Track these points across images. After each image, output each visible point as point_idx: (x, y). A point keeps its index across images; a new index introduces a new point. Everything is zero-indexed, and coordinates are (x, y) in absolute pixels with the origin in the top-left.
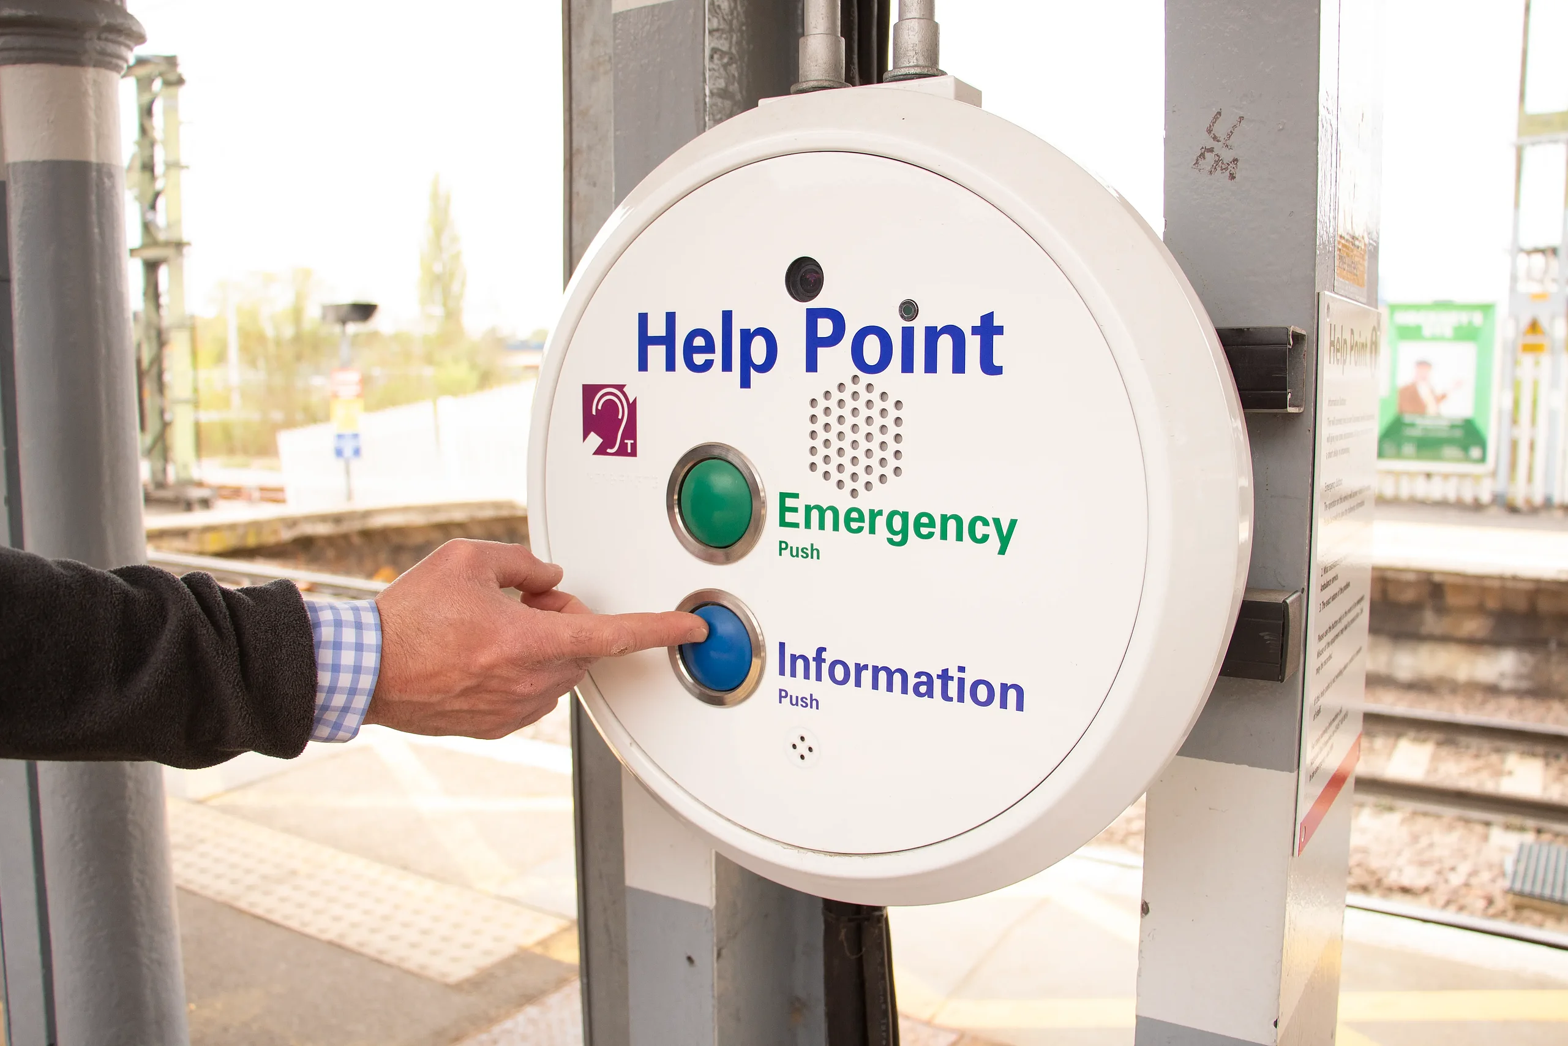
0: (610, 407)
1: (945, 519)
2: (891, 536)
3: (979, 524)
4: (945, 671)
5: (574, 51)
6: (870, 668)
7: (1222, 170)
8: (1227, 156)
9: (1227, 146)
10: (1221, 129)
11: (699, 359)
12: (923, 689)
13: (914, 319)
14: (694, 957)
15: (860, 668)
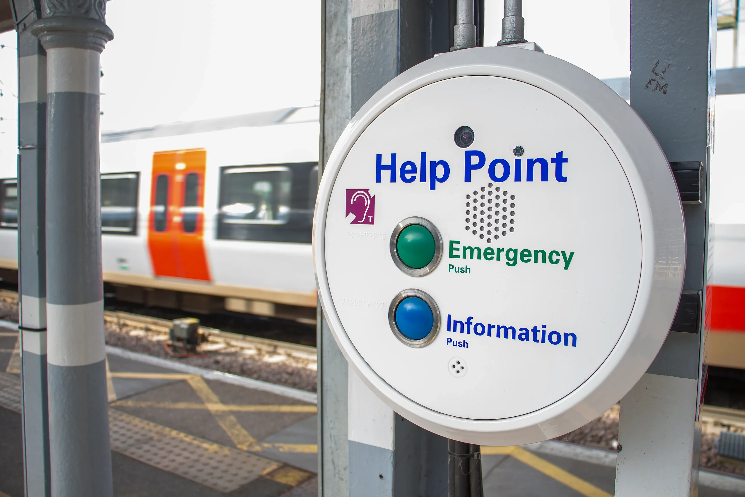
0: (361, 201)
1: (536, 252)
2: (508, 261)
3: (554, 254)
4: (535, 328)
5: (327, 39)
6: (496, 327)
7: (659, 89)
8: (662, 83)
9: (662, 78)
10: (659, 70)
11: (408, 176)
12: (523, 337)
13: (521, 155)
14: (383, 475)
15: (490, 327)
